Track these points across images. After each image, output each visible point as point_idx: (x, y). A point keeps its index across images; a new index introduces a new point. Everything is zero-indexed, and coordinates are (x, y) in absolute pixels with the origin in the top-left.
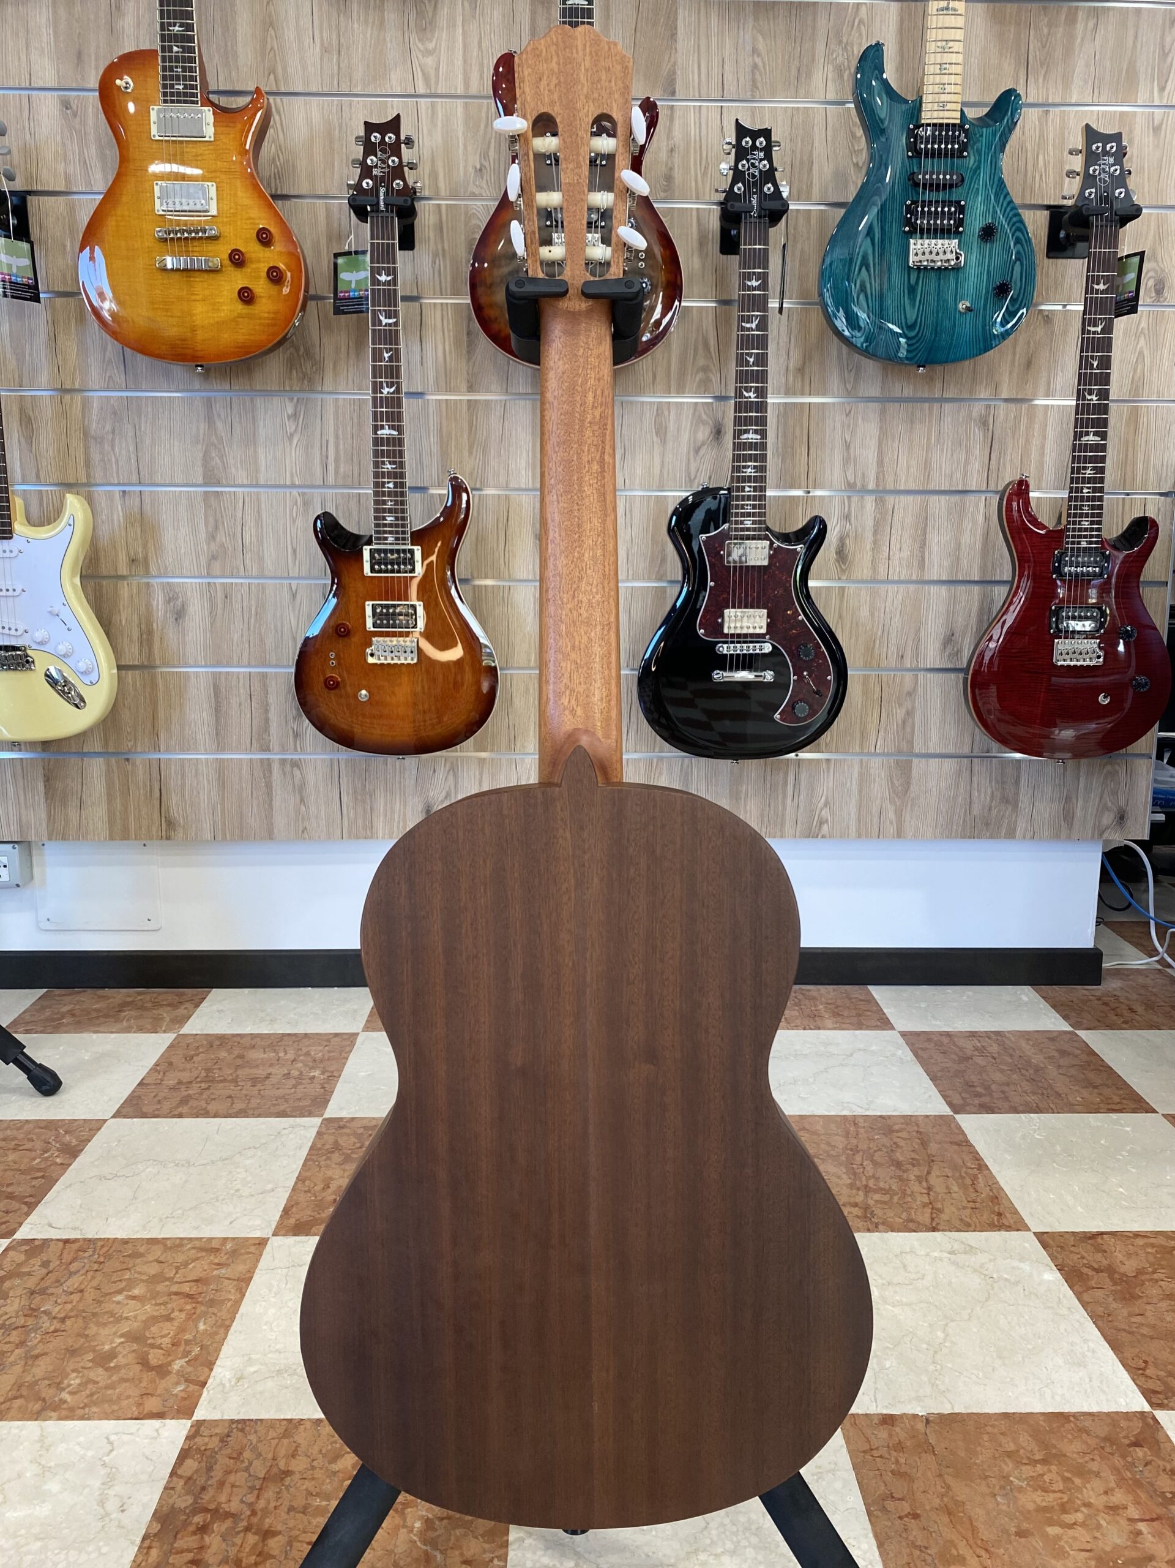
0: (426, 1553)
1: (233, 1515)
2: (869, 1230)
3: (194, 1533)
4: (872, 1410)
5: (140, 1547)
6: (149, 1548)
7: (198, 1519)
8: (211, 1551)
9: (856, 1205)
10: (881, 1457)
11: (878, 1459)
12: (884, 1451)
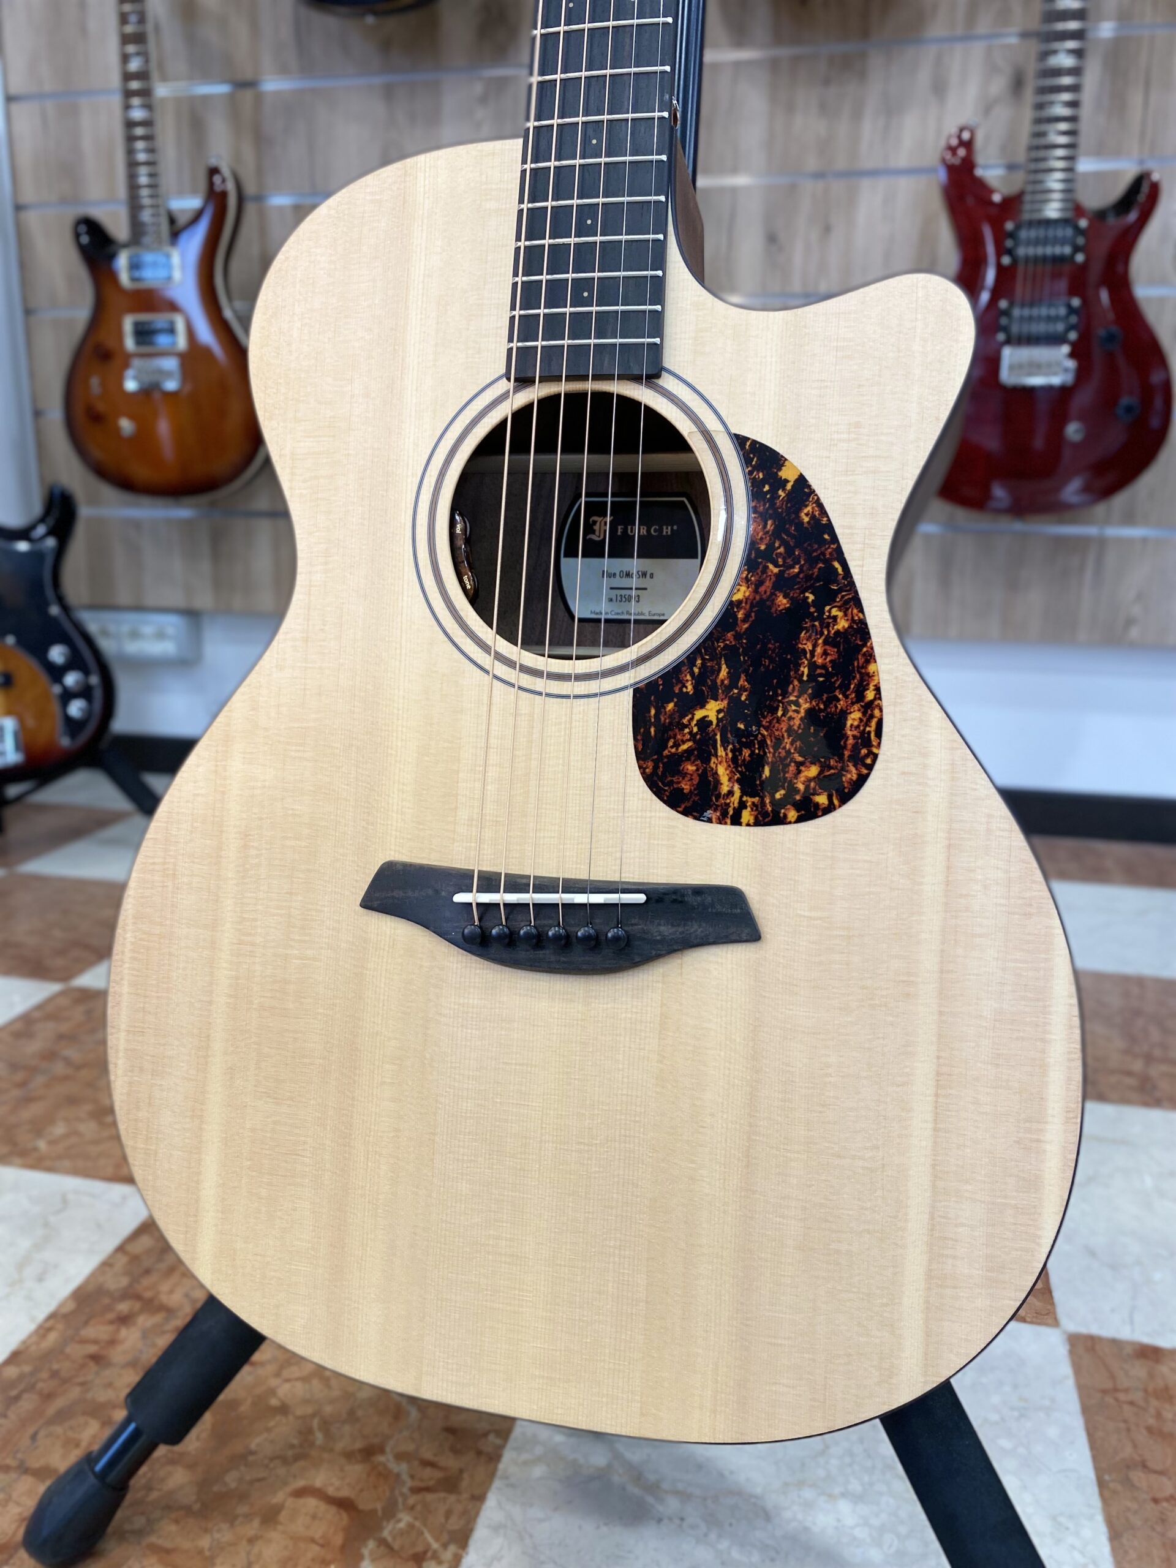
1: (169, 1311)
2: (1146, 1104)
3: (111, 1322)
4: (1125, 1333)
5: (40, 1327)
6: (50, 1329)
7: (123, 1307)
8: (120, 1348)
9: (1129, 1073)
10: (1132, 1403)
11: (1126, 1407)
12: (1138, 1396)
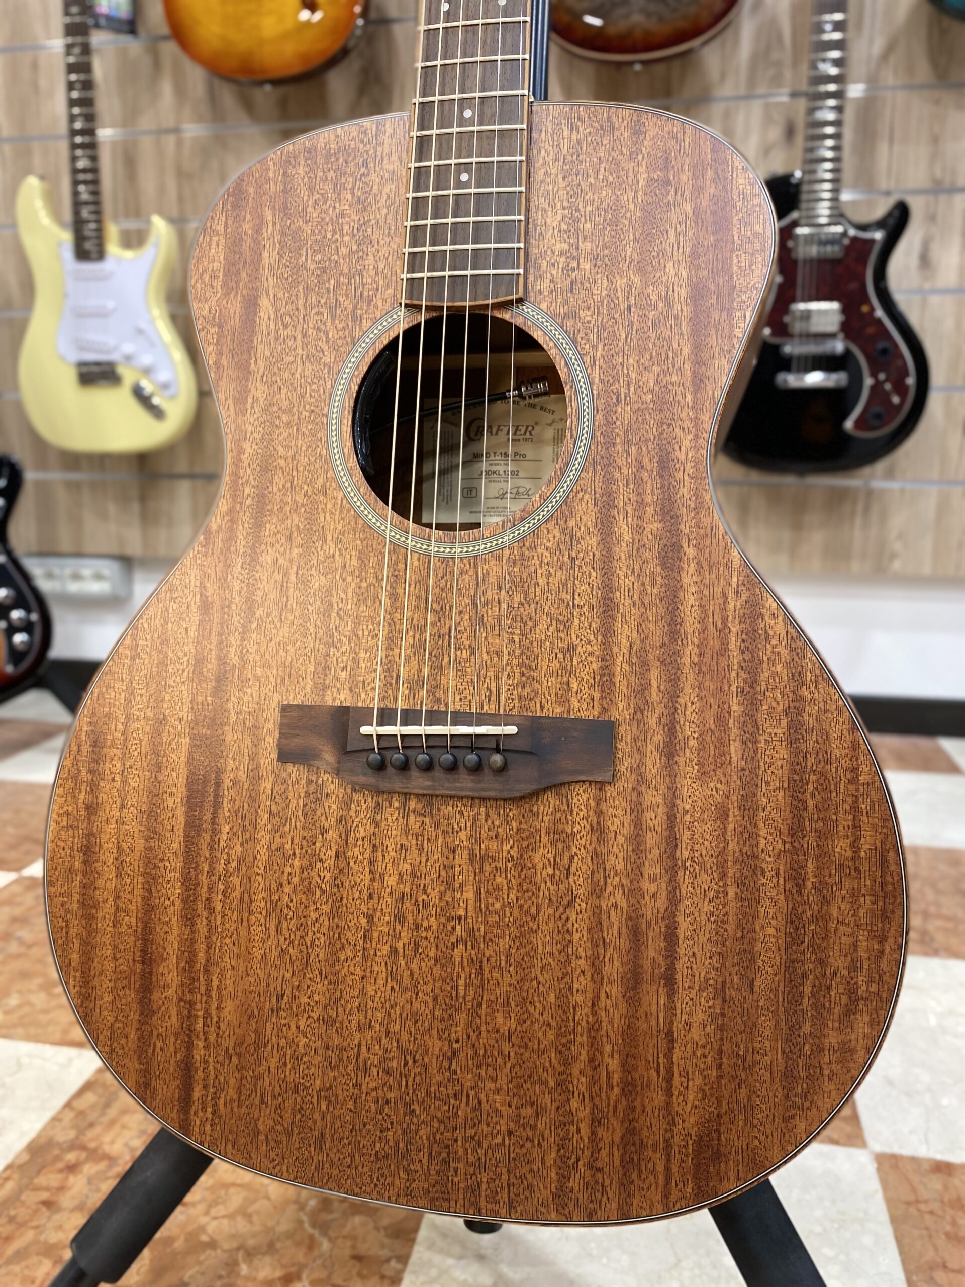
0: (311, 1238)
1: (111, 1159)
2: (926, 954)
3: (61, 1171)
4: (923, 1152)
6: (7, 1179)
7: (71, 1157)
8: (68, 1194)
12: (936, 1206)
